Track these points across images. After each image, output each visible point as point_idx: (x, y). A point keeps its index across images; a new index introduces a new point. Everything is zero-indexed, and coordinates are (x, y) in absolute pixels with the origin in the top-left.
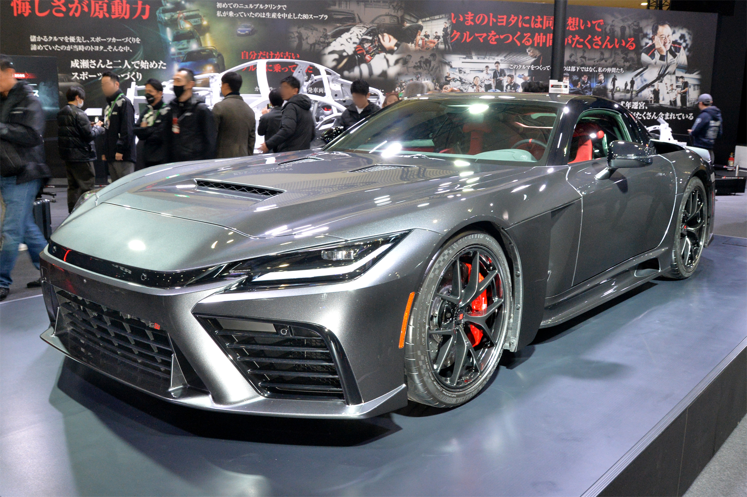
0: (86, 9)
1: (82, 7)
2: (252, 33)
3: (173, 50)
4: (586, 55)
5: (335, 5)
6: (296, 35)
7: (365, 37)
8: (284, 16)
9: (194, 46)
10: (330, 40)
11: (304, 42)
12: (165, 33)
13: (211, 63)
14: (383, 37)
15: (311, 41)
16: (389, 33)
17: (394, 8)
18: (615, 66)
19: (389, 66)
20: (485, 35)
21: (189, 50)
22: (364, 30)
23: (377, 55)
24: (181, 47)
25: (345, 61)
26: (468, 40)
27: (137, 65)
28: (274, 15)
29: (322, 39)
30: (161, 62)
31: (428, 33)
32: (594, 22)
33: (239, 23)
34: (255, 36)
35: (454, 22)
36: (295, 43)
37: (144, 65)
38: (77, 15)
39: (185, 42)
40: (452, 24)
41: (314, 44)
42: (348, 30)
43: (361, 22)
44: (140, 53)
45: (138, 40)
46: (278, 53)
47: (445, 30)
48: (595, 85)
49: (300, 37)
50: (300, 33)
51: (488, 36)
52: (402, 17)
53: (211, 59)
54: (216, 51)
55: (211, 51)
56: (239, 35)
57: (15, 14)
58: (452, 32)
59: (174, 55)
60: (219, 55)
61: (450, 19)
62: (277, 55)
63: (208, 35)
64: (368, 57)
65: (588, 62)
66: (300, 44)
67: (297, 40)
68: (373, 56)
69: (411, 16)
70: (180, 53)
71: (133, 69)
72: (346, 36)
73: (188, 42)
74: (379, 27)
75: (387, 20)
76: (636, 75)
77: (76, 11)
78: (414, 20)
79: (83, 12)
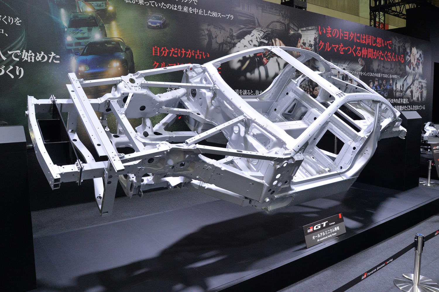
2: (164, 26)
3: (69, 39)
4: (385, 65)
5: (239, 7)
6: (206, 32)
7: (262, 40)
8: (196, 10)
9: (97, 36)
10: (236, 41)
11: (213, 41)
12: (58, 15)
13: (117, 58)
14: (275, 41)
15: (220, 40)
16: (280, 39)
17: (283, 16)
18: (396, 74)
19: (280, 69)
20: (337, 46)
21: (91, 40)
22: (261, 35)
23: (271, 59)
24: (80, 35)
25: (248, 62)
26: (329, 50)
27: (17, 56)
28: (185, 9)
29: (229, 40)
30: (53, 54)
31: (305, 41)
32: (388, 42)
33: (150, 13)
34: (167, 30)
35: (320, 33)
36: (206, 42)
37: (27, 56)
39: (85, 29)
40: (319, 35)
41: (222, 44)
42: (249, 33)
43: (259, 26)
44: (22, 39)
45: (18, 21)
46: (190, 50)
47: (315, 39)
48: (389, 87)
49: (210, 35)
50: (209, 31)
51: (339, 47)
52: (288, 25)
53: (118, 54)
54: (123, 44)
55: (118, 43)
56: (150, 27)
58: (319, 42)
59: (71, 45)
60: (128, 49)
61: (318, 31)
62: (189, 52)
63: (114, 23)
64: (264, 60)
65: (386, 71)
66: (210, 43)
67: (207, 38)
68: (268, 59)
69: (294, 25)
70: (79, 44)
71: (10, 62)
72: (248, 38)
73: (90, 30)
74: (272, 31)
75: (278, 27)
76: (404, 81)
78: (296, 29)
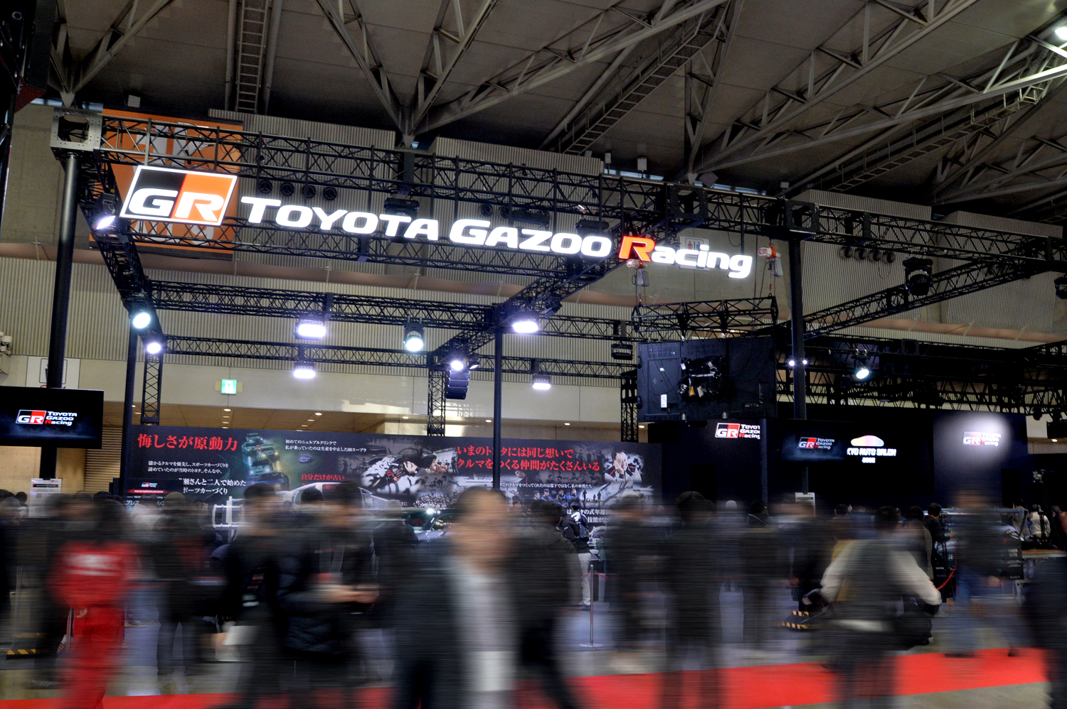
0: (191, 443)
1: (189, 442)
2: (311, 461)
3: (252, 472)
4: (561, 475)
5: (372, 441)
6: (343, 462)
7: (393, 464)
8: (335, 449)
9: (267, 470)
10: (368, 466)
11: (348, 468)
12: (247, 460)
13: (279, 482)
14: (407, 464)
15: (354, 467)
16: (411, 461)
17: (415, 444)
18: (585, 483)
19: (411, 485)
20: (483, 462)
21: (264, 473)
22: (393, 459)
23: (402, 477)
24: (258, 470)
25: (378, 481)
26: (470, 466)
27: (225, 483)
28: (327, 449)
29: (361, 466)
30: (243, 481)
31: (440, 461)
32: (566, 452)
33: (301, 454)
34: (313, 463)
35: (460, 453)
36: (342, 469)
37: (230, 483)
38: (184, 447)
39: (261, 467)
40: (459, 455)
41: (356, 469)
42: (381, 459)
43: (390, 453)
44: (228, 474)
45: (227, 465)
46: (329, 475)
47: (453, 459)
48: (570, 497)
49: (345, 464)
50: (345, 461)
51: (486, 462)
52: (421, 450)
53: (279, 479)
54: (283, 474)
55: (280, 473)
56: (301, 462)
57: (140, 446)
58: (458, 460)
59: (252, 476)
60: (286, 476)
61: (456, 450)
63: (278, 462)
64: (395, 479)
65: (563, 481)
66: (345, 469)
67: (343, 466)
68: (399, 478)
69: (428, 449)
70: (257, 475)
71: (222, 486)
72: (379, 463)
73: (263, 467)
74: (404, 457)
75: (410, 452)
76: (602, 490)
77: (184, 444)
78: (431, 452)
79: (189, 445)
